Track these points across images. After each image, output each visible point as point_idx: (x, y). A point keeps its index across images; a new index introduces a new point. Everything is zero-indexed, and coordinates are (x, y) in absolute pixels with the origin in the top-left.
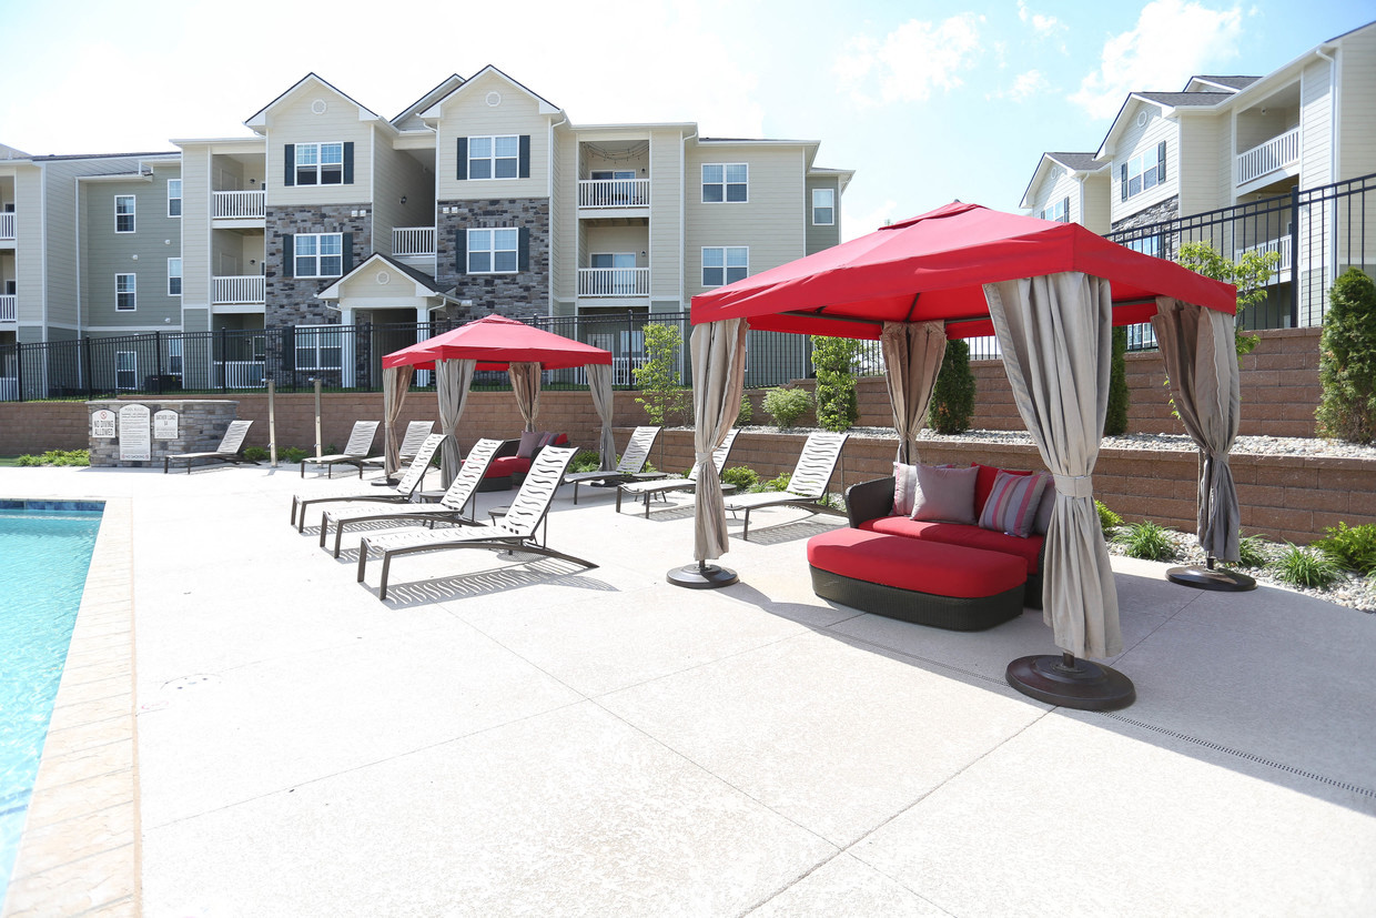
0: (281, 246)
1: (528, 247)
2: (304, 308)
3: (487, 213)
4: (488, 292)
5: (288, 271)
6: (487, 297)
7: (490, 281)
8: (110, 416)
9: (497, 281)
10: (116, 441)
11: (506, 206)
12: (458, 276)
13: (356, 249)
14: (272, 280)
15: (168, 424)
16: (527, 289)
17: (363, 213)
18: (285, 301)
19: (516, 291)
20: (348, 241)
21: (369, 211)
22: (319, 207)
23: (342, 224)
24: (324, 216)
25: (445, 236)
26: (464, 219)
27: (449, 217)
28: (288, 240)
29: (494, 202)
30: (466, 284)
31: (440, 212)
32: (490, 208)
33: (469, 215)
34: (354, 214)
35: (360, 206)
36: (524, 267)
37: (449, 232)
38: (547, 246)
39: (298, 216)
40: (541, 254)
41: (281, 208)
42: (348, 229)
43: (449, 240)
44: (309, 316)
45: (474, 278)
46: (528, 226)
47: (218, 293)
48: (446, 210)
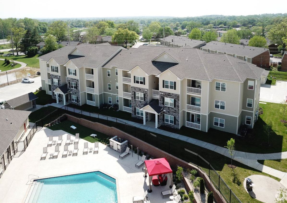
0: (134, 93)
1: (175, 103)
4: (168, 110)
5: (135, 98)
6: (168, 111)
7: (169, 108)
9: (170, 108)
11: (172, 95)
12: (163, 105)
13: (146, 97)
14: (132, 99)
16: (175, 111)
17: (147, 91)
18: (135, 103)
19: (173, 111)
20: (144, 95)
21: (148, 90)
22: (140, 88)
24: (140, 90)
25: (161, 98)
26: (164, 95)
27: (162, 94)
28: (135, 93)
30: (164, 107)
31: (160, 93)
32: (169, 94)
33: (165, 95)
34: (145, 90)
35: (146, 89)
36: (175, 106)
37: (161, 97)
38: (179, 104)
39: (136, 89)
40: (178, 105)
41: (134, 87)
42: (144, 93)
43: (162, 99)
44: (138, 106)
45: (166, 107)
46: (176, 99)
48: (161, 93)
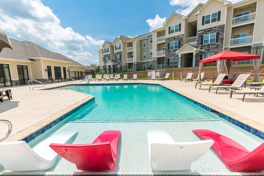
0: (168, 45)
1: (218, 36)
2: (171, 55)
3: (208, 31)
4: (208, 48)
5: (169, 49)
6: (208, 49)
7: (208, 45)
8: (150, 73)
9: (210, 45)
10: (151, 76)
11: (213, 29)
12: (201, 45)
13: (181, 43)
14: (166, 51)
15: (158, 74)
16: (218, 46)
17: (182, 36)
18: (168, 54)
19: (215, 46)
20: (179, 42)
21: (183, 36)
22: (174, 37)
23: (178, 39)
24: (175, 38)
25: (199, 38)
26: (203, 33)
27: (200, 34)
28: (169, 43)
29: (210, 28)
30: (203, 47)
31: (198, 33)
32: (209, 30)
33: (204, 32)
34: (181, 37)
35: (182, 35)
36: (217, 41)
37: (200, 37)
38: (223, 35)
39: (171, 39)
40: (222, 37)
41: (168, 38)
42: (179, 40)
43: (200, 38)
44: (172, 56)
45: (205, 45)
46: (219, 32)
47: (158, 54)
48: (199, 32)
